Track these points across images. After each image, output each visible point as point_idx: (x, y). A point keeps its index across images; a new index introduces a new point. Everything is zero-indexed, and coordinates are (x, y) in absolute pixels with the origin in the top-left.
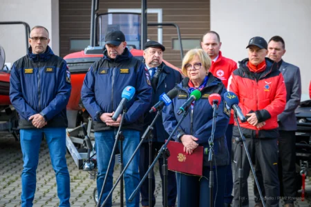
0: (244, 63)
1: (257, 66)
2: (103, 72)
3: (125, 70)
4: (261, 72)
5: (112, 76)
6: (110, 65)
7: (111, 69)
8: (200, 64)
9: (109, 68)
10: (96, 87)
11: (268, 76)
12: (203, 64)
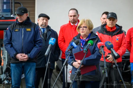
0: (104, 26)
1: (111, 28)
2: (17, 30)
3: (29, 30)
4: (114, 32)
5: (22, 33)
6: (20, 26)
7: (21, 29)
8: (86, 27)
9: (20, 28)
10: (13, 39)
11: (118, 34)
12: (88, 27)
